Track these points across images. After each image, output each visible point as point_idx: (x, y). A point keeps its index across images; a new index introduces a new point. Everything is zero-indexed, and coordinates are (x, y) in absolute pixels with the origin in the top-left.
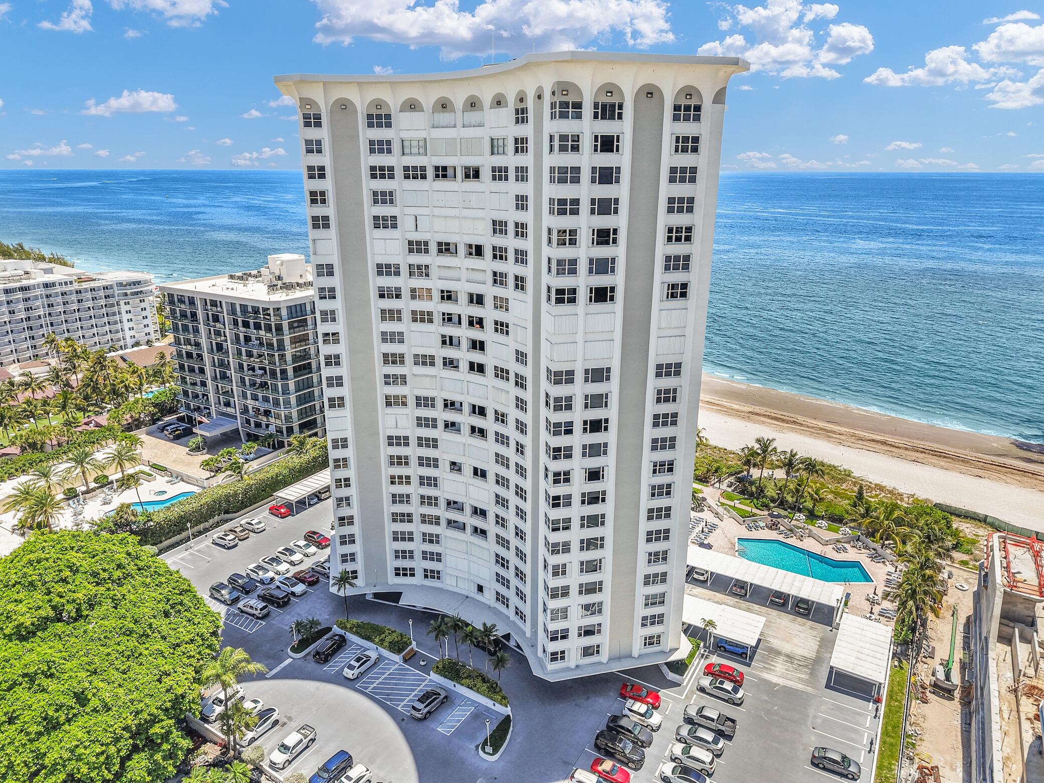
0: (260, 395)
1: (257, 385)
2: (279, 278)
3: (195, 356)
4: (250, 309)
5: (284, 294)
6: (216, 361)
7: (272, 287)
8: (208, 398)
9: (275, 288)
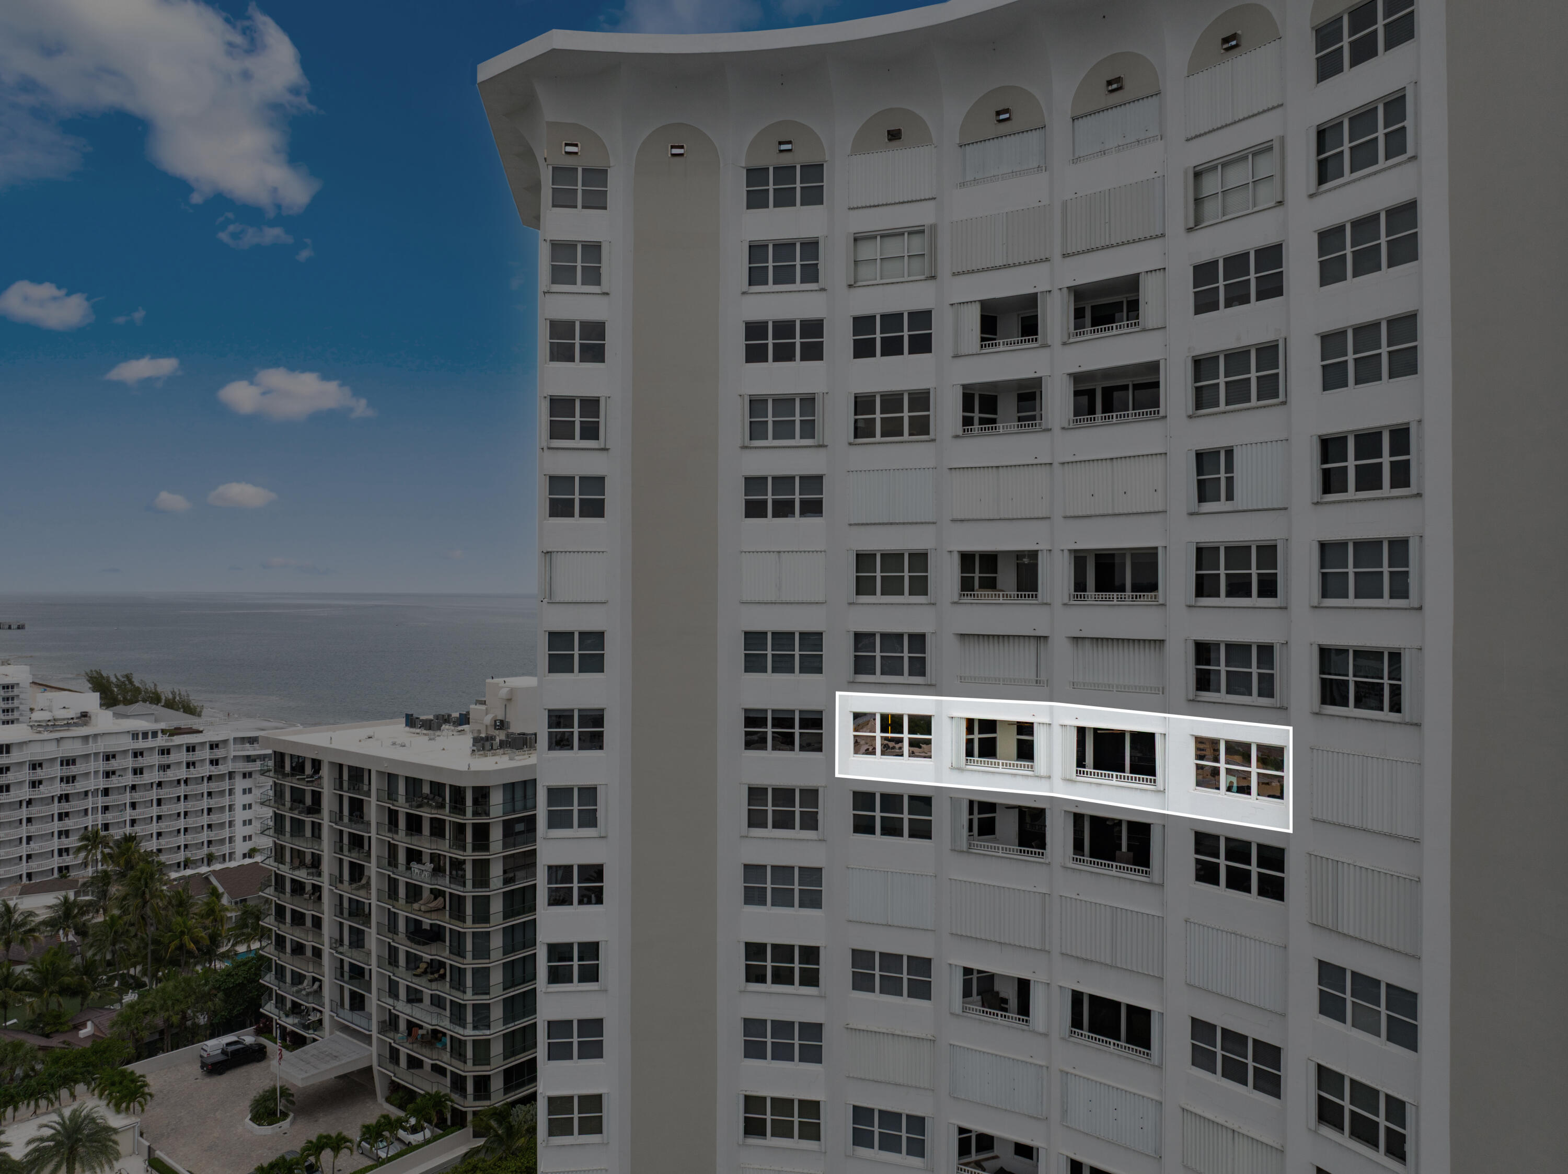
0: (427, 993)
1: (423, 966)
2: (501, 725)
3: (308, 888)
4: (426, 790)
5: (506, 758)
6: (346, 904)
7: (482, 744)
8: (320, 987)
9: (488, 745)
